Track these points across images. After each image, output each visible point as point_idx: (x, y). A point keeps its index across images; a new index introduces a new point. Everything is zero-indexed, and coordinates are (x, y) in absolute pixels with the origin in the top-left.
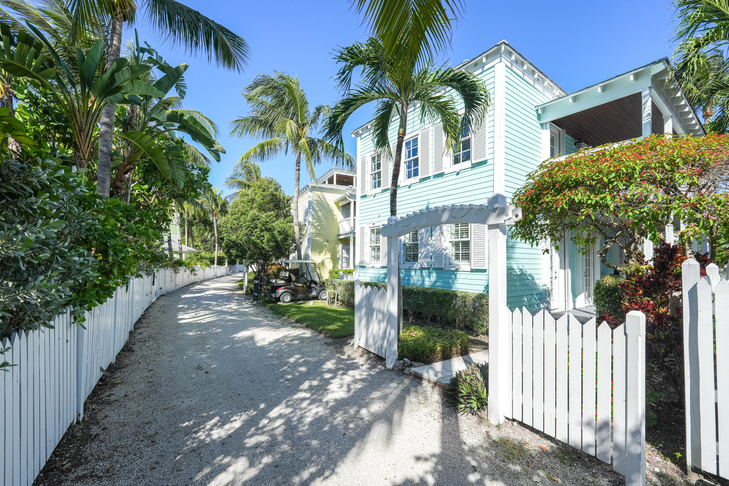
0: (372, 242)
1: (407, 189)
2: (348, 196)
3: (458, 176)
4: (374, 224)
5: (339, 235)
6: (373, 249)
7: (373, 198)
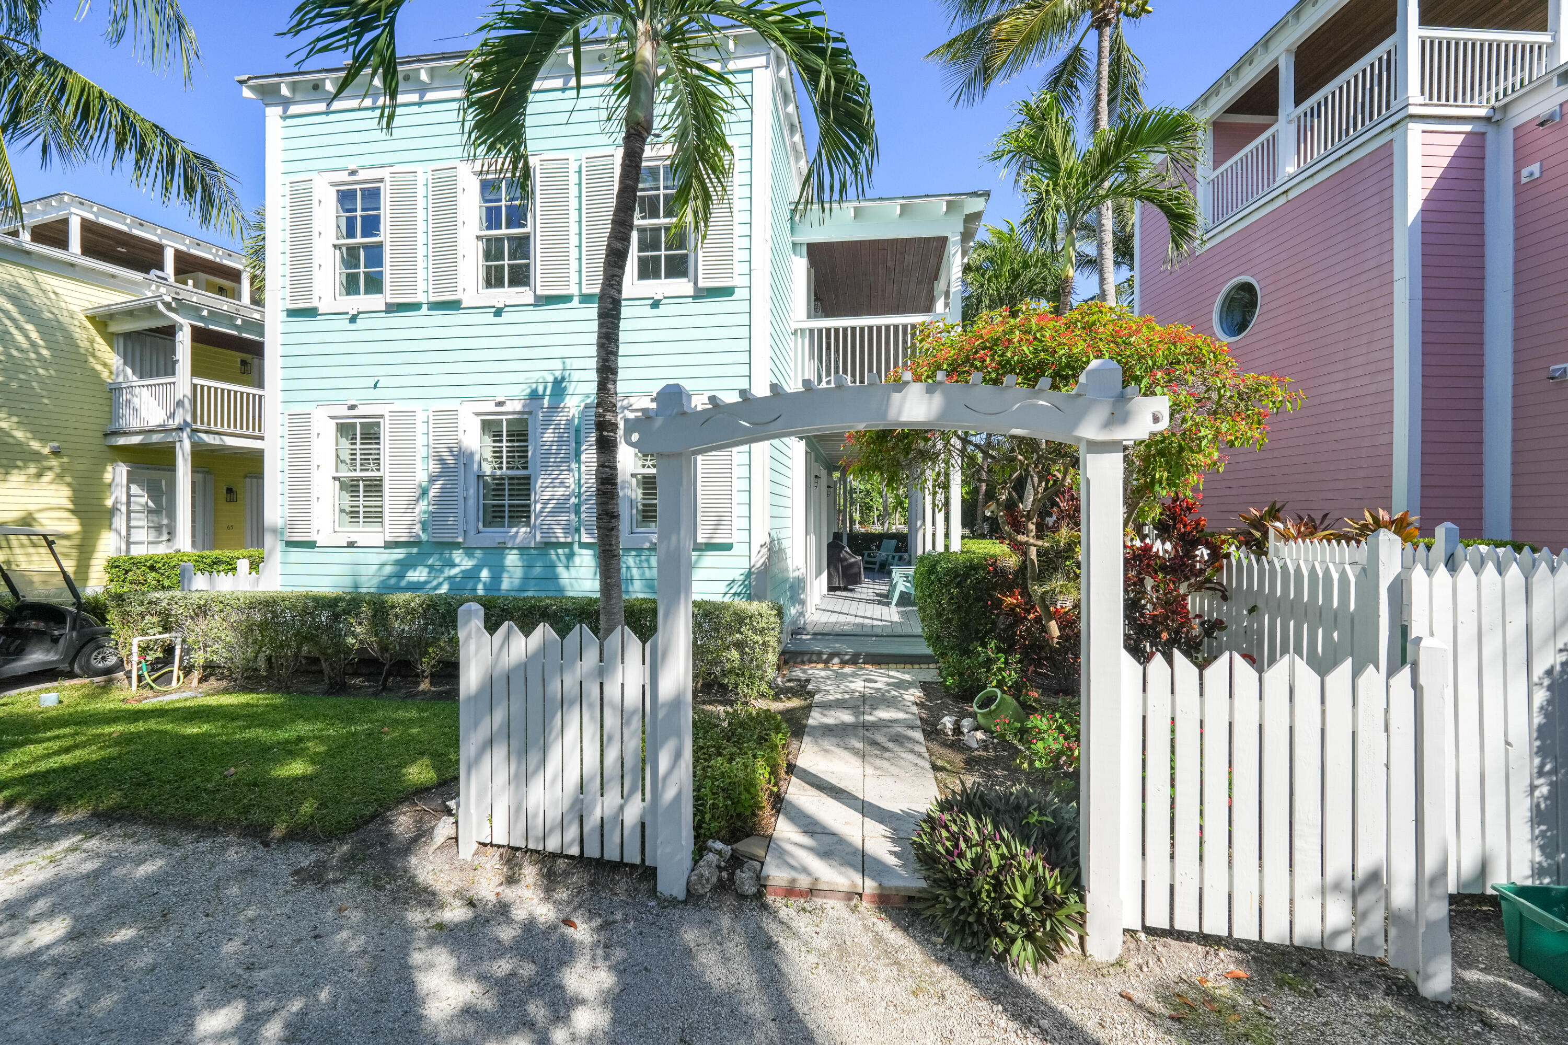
0: (342, 466)
1: (490, 318)
2: (168, 305)
3: (655, 312)
4: (352, 407)
5: (115, 433)
6: (350, 487)
7: (346, 324)
